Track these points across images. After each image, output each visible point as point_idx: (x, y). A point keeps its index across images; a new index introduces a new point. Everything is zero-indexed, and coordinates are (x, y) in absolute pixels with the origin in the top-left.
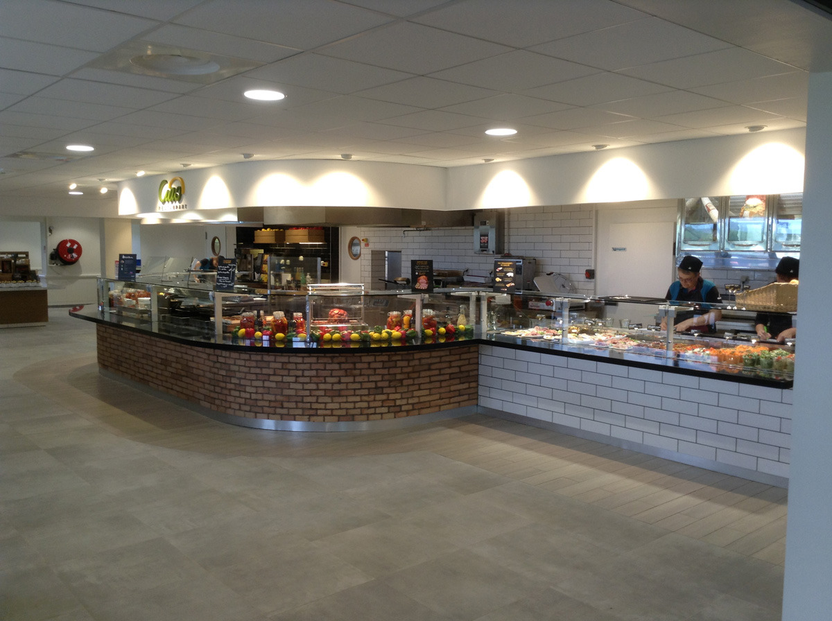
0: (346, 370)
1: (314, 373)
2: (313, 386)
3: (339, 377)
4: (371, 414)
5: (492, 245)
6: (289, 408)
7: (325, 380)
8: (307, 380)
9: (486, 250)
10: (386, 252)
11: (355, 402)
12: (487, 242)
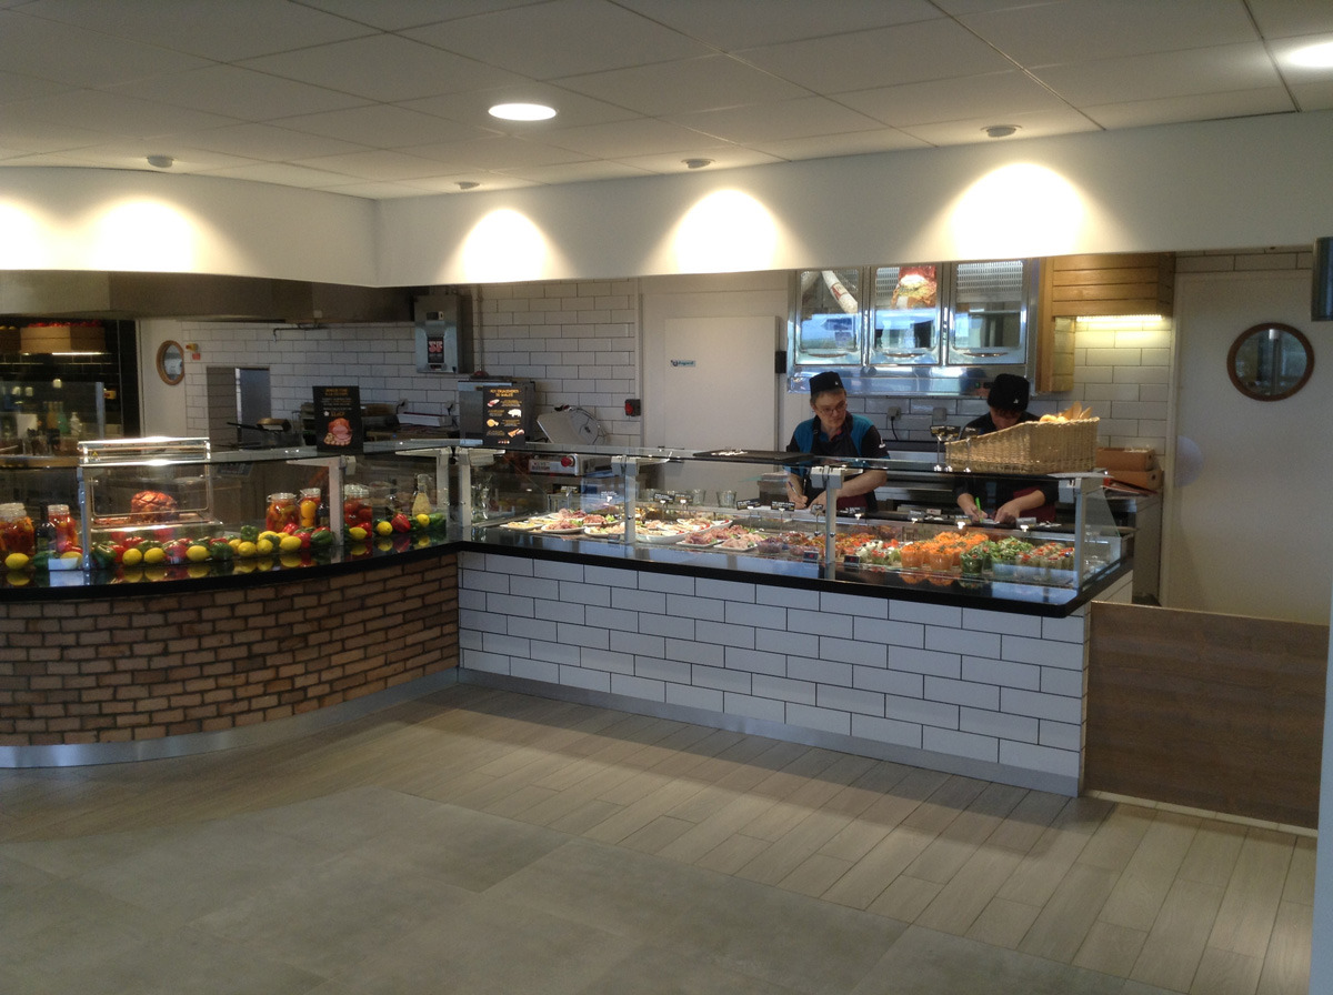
0: (180, 625)
1: (104, 637)
2: (105, 666)
3: (164, 641)
4: (242, 713)
5: (451, 357)
6: (47, 718)
7: (131, 650)
8: (90, 653)
9: (440, 367)
10: (237, 371)
11: (202, 692)
12: (442, 350)
